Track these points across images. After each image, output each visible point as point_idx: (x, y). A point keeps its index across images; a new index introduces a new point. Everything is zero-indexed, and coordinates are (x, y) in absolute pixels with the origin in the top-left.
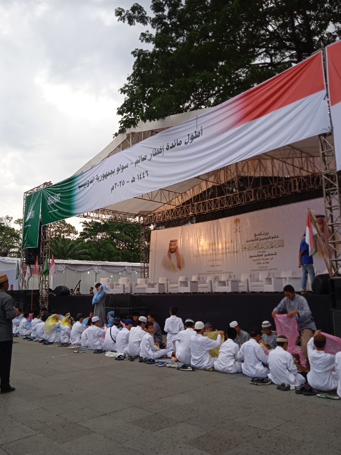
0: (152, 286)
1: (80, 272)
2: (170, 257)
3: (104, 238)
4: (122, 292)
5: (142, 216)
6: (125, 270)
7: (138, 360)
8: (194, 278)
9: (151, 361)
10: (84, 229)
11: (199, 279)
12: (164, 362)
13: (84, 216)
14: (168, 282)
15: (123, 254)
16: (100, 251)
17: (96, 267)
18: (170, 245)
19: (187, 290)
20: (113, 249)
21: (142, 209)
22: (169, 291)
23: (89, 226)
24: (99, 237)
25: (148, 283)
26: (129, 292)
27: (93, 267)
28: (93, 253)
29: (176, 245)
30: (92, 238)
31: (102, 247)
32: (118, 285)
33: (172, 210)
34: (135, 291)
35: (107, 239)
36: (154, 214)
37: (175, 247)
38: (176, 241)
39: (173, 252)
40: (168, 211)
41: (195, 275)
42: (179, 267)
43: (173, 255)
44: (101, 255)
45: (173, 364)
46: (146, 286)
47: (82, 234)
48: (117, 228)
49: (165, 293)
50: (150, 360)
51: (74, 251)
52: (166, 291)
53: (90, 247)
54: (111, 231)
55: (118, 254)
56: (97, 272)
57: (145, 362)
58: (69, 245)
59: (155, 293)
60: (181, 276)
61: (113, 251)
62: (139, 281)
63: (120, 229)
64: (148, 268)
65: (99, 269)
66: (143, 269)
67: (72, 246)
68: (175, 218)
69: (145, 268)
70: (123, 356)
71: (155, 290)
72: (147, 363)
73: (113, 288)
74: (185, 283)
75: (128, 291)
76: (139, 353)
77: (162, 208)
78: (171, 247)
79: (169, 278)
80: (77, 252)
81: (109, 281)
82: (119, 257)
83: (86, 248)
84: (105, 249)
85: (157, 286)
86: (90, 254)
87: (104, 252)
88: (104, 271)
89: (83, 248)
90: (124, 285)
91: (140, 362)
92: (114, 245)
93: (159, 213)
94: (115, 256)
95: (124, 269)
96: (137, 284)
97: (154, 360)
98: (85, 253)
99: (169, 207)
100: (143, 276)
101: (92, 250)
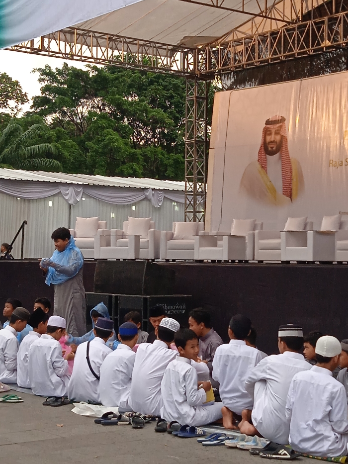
0: (212, 241)
1: (29, 200)
2: (264, 167)
3: (95, 114)
4: (131, 256)
5: (192, 50)
6: (146, 199)
7: (153, 426)
8: (326, 224)
9: (187, 431)
10: (44, 90)
11: (341, 225)
12: (220, 435)
13: (32, 48)
14: (256, 232)
15: (147, 159)
16: (86, 150)
17: (71, 190)
18: (266, 132)
19: (304, 254)
20: (120, 143)
21: (191, 31)
22: (258, 257)
23: (58, 81)
24: (83, 110)
25: (201, 232)
26: (151, 256)
27: (62, 189)
28: (66, 154)
29: (282, 133)
30: (64, 114)
31: (89, 139)
32: (123, 236)
33: (274, 34)
34: (167, 254)
35: (103, 117)
36: (225, 45)
37: (278, 138)
38: (283, 120)
39: (272, 153)
40: (263, 38)
41: (329, 214)
42: (289, 193)
43: (273, 160)
44: (88, 160)
45: (243, 440)
46: (194, 240)
47: (38, 102)
48: (130, 86)
49: (247, 262)
50: (184, 428)
51: (18, 147)
52: (248, 257)
53: (59, 138)
54: (113, 93)
55: (133, 158)
56: (70, 202)
57: (170, 433)
58: (6, 130)
59: (219, 261)
60: (293, 216)
61: (118, 149)
62: (178, 227)
63: (140, 89)
64: (203, 194)
65: (77, 194)
66: (190, 198)
67: (12, 133)
68: (282, 56)
69: (195, 194)
70: (115, 416)
71: (220, 253)
72: (176, 435)
73: (108, 244)
74: (299, 237)
75: (147, 254)
76: (157, 409)
77: (247, 29)
78: (268, 139)
79: (258, 222)
80: (25, 151)
81: (99, 227)
82: (135, 166)
83: (49, 140)
84: (99, 142)
85: (224, 243)
86: (59, 157)
87: (97, 151)
88: (92, 201)
89: (41, 139)
90: (137, 238)
91: (157, 431)
92: (124, 133)
93: (238, 42)
94: (124, 163)
95: (143, 197)
96: (172, 237)
97: (193, 429)
98: (48, 154)
99: (267, 26)
100: (191, 216)
101: (65, 146)
